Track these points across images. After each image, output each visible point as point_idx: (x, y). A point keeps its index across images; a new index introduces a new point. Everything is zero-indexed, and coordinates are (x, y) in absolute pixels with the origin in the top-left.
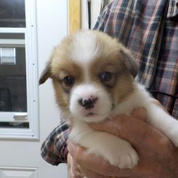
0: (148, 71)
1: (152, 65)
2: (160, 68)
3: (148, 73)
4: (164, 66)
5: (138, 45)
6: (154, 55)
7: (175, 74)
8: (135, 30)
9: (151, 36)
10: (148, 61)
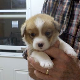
1: (67, 21)
2: (71, 23)
5: (61, 13)
6: (68, 17)
7: (76, 25)
8: (59, 6)
9: (67, 8)
10: (65, 19)
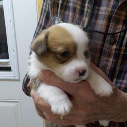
0: (86, 15)
1: (89, 10)
3: (86, 17)
4: (98, 10)
10: (86, 7)
